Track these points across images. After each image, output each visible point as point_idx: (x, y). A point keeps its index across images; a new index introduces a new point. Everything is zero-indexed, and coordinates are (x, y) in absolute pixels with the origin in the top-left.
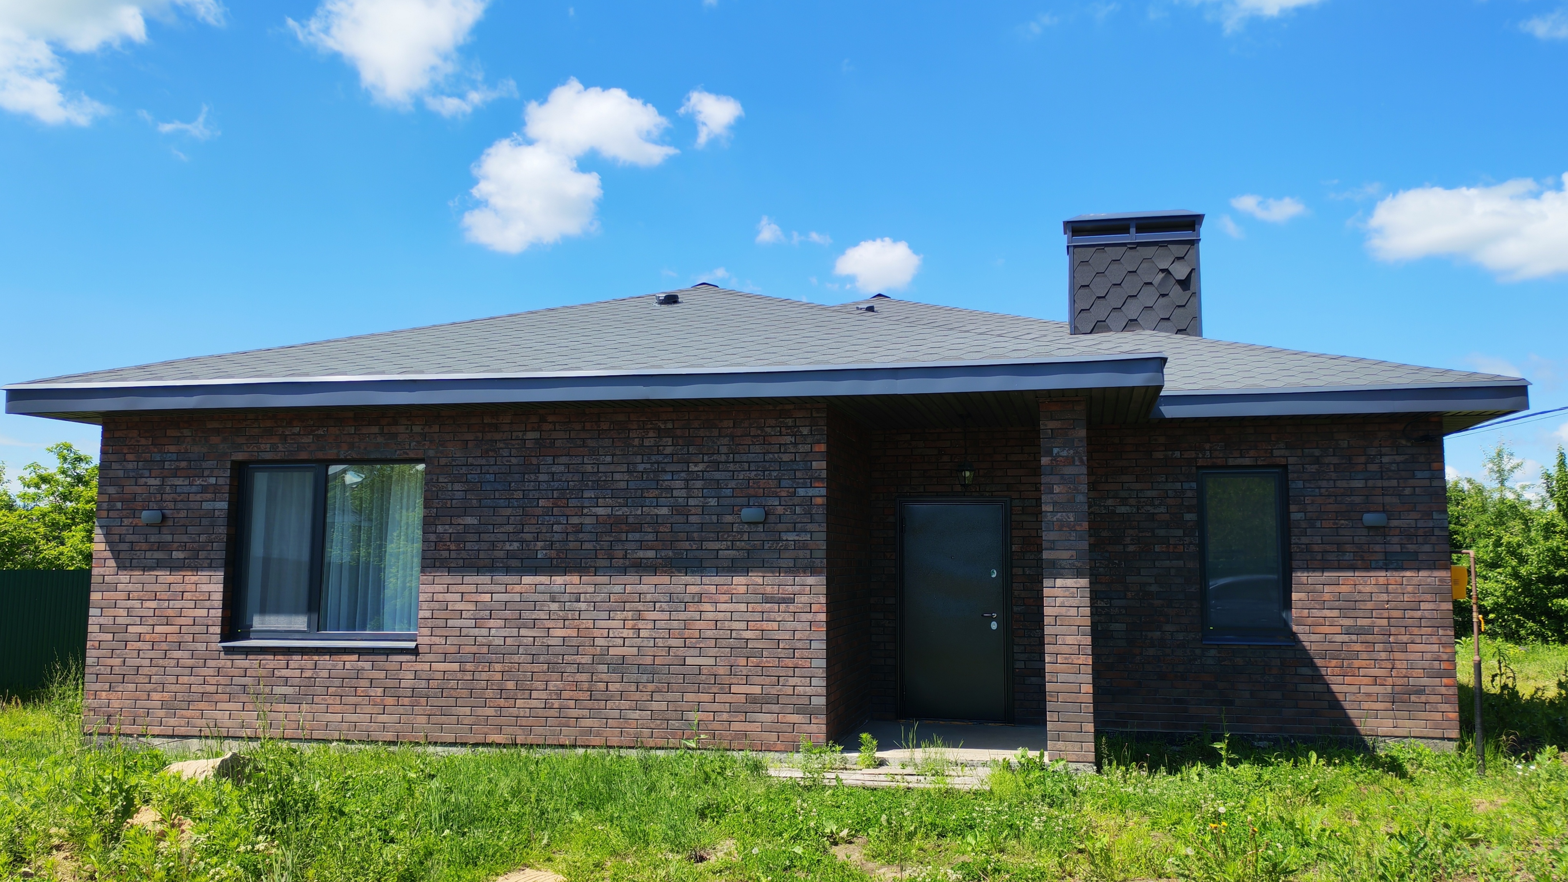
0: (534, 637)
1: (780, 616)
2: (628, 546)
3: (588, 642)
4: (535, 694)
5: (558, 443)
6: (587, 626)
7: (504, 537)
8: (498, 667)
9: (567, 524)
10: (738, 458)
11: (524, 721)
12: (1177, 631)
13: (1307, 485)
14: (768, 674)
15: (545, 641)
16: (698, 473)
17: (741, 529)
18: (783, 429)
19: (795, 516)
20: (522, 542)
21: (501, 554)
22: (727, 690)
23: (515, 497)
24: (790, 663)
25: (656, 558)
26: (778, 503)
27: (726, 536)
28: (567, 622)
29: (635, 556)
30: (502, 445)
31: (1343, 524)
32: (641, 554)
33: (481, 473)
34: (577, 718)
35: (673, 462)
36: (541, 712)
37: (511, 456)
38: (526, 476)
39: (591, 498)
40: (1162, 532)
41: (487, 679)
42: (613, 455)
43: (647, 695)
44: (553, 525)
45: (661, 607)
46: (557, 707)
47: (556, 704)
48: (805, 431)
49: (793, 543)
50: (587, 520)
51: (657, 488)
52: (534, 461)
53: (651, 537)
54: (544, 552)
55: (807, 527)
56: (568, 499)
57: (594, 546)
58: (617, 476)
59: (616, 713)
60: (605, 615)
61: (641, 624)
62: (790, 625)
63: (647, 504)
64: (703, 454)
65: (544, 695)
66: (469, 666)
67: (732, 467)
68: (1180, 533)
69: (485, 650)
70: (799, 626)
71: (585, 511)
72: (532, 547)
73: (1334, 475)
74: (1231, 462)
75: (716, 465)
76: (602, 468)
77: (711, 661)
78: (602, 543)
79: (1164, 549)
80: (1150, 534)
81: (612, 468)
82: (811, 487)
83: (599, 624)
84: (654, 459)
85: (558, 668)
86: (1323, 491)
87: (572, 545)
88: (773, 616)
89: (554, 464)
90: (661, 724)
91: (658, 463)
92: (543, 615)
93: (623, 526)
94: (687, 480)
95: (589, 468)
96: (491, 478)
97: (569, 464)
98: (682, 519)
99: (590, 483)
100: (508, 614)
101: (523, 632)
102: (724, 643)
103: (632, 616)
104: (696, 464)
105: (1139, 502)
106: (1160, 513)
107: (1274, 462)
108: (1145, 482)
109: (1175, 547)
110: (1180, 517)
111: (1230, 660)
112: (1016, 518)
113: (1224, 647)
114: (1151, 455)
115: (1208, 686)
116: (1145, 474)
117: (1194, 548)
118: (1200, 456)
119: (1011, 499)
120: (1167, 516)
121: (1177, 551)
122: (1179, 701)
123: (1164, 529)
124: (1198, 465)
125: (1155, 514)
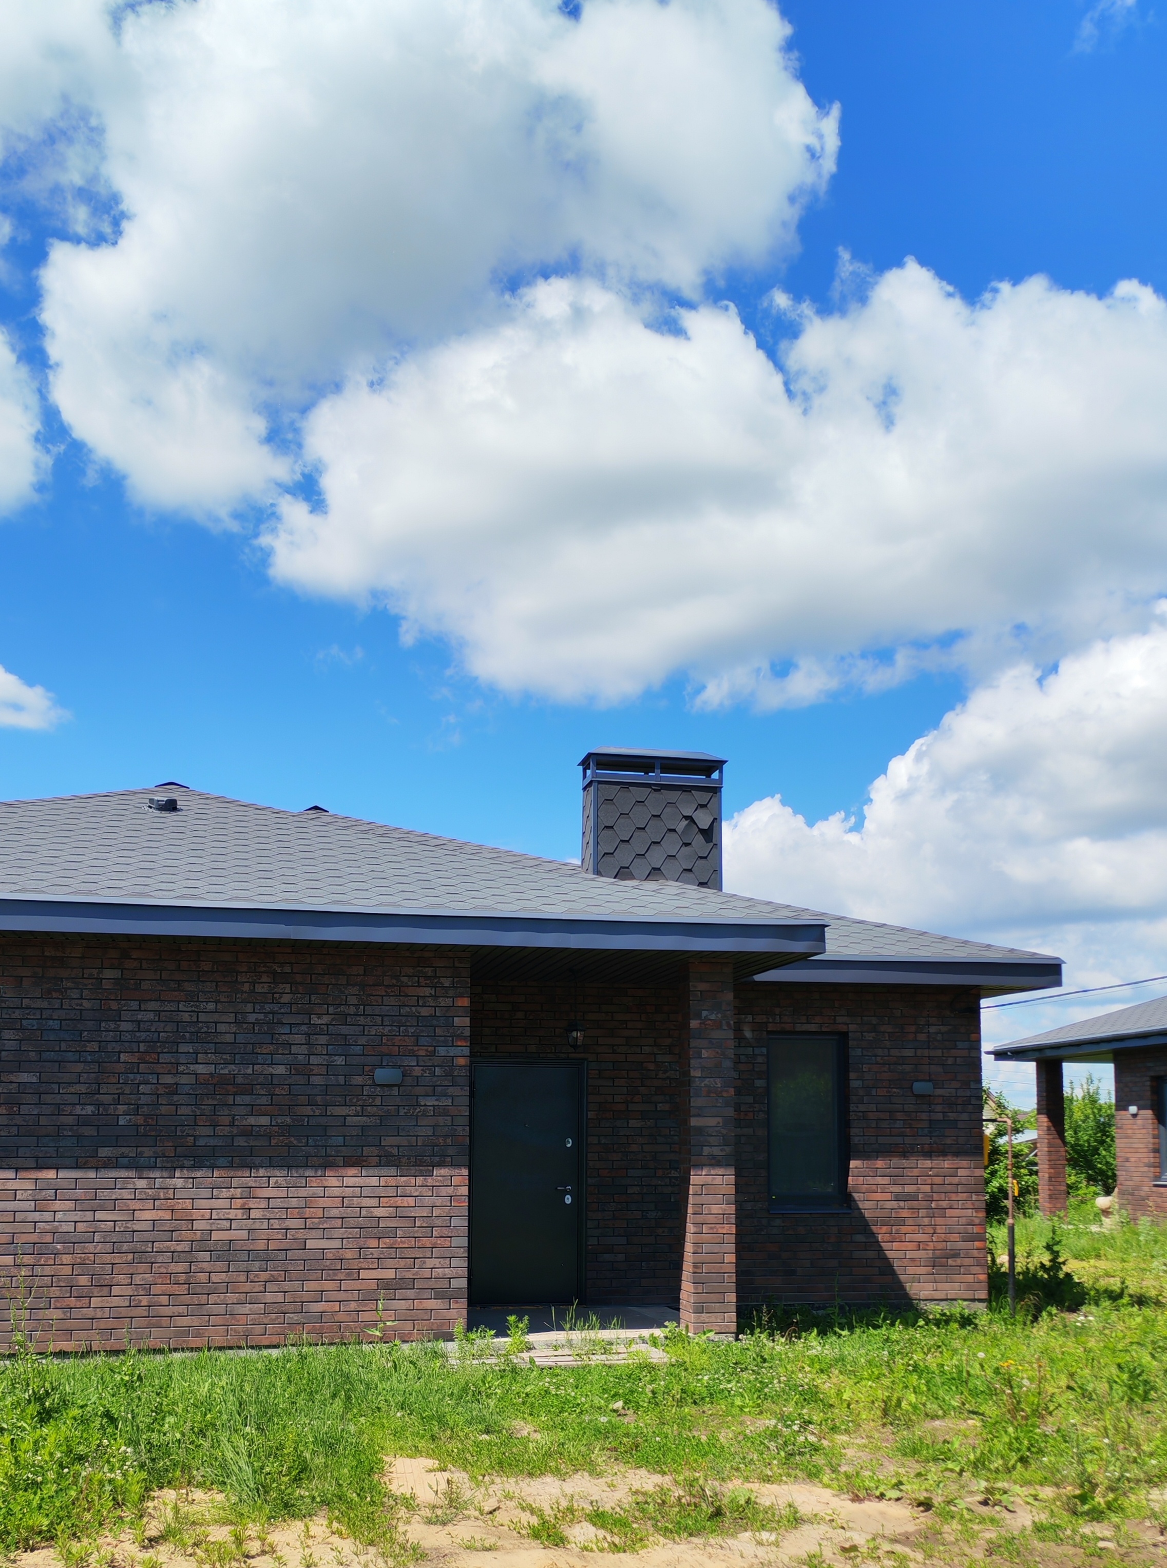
0: (115, 1221)
1: (416, 1190)
2: (236, 1110)
3: (184, 1225)
4: (115, 1290)
5: (145, 985)
6: (184, 1206)
7: (74, 1099)
8: (67, 1259)
9: (158, 1083)
10: (369, 1010)
11: (102, 1324)
12: (746, 1201)
13: (865, 1053)
14: (403, 1255)
15: (129, 1225)
16: (322, 1027)
17: (373, 1092)
18: (421, 980)
19: (435, 1079)
20: (98, 1105)
21: (70, 1120)
22: (355, 1275)
23: (88, 1049)
24: (427, 1242)
25: (271, 1125)
26: (415, 1064)
27: (355, 1100)
28: (157, 1202)
29: (245, 1123)
30: (69, 985)
31: (895, 1092)
32: (252, 1120)
33: (41, 1019)
34: (171, 1317)
35: (291, 1013)
36: (124, 1312)
37: (82, 998)
38: (103, 1024)
39: (189, 1053)
41: (53, 1273)
42: (217, 1002)
43: (260, 1285)
44: (139, 1084)
45: (276, 1182)
46: (146, 1304)
47: (145, 1301)
48: (447, 982)
49: (432, 1108)
50: (184, 1080)
51: (272, 1043)
52: (114, 1006)
53: (264, 1100)
54: (128, 1117)
55: (448, 1091)
56: (159, 1053)
57: (193, 1111)
58: (222, 1028)
59: (221, 1309)
60: (206, 1193)
61: (252, 1203)
62: (427, 1201)
63: (259, 1061)
64: (328, 1005)
65: (129, 1291)
66: (27, 1259)
67: (362, 1020)
68: (750, 1099)
69: (48, 1238)
70: (439, 1201)
71: (181, 1068)
72: (111, 1111)
73: (888, 1044)
74: (799, 1028)
75: (343, 1018)
76: (202, 1017)
77: (337, 1244)
78: (203, 1107)
81: (216, 1017)
82: (453, 1046)
83: (199, 1203)
84: (268, 1008)
85: (146, 1258)
86: (879, 1059)
87: (164, 1110)
88: (408, 1190)
89: (140, 1010)
90: (277, 1318)
91: (273, 1013)
92: (126, 1194)
93: (230, 1087)
94: (308, 1035)
95: (186, 1017)
96: (55, 1025)
97: (160, 1011)
98: (301, 1080)
99: (187, 1035)
100: (79, 1193)
101: (99, 1215)
102: (352, 1222)
103: (241, 1194)
104: (320, 1015)
107: (837, 1029)
109: (746, 1115)
110: (751, 1084)
111: (794, 1229)
112: (593, 1083)
113: (788, 1215)
115: (773, 1257)
117: (763, 1116)
118: (771, 1020)
119: (588, 1061)
120: (739, 1081)
121: (747, 1118)
122: (746, 1273)
124: (769, 1030)
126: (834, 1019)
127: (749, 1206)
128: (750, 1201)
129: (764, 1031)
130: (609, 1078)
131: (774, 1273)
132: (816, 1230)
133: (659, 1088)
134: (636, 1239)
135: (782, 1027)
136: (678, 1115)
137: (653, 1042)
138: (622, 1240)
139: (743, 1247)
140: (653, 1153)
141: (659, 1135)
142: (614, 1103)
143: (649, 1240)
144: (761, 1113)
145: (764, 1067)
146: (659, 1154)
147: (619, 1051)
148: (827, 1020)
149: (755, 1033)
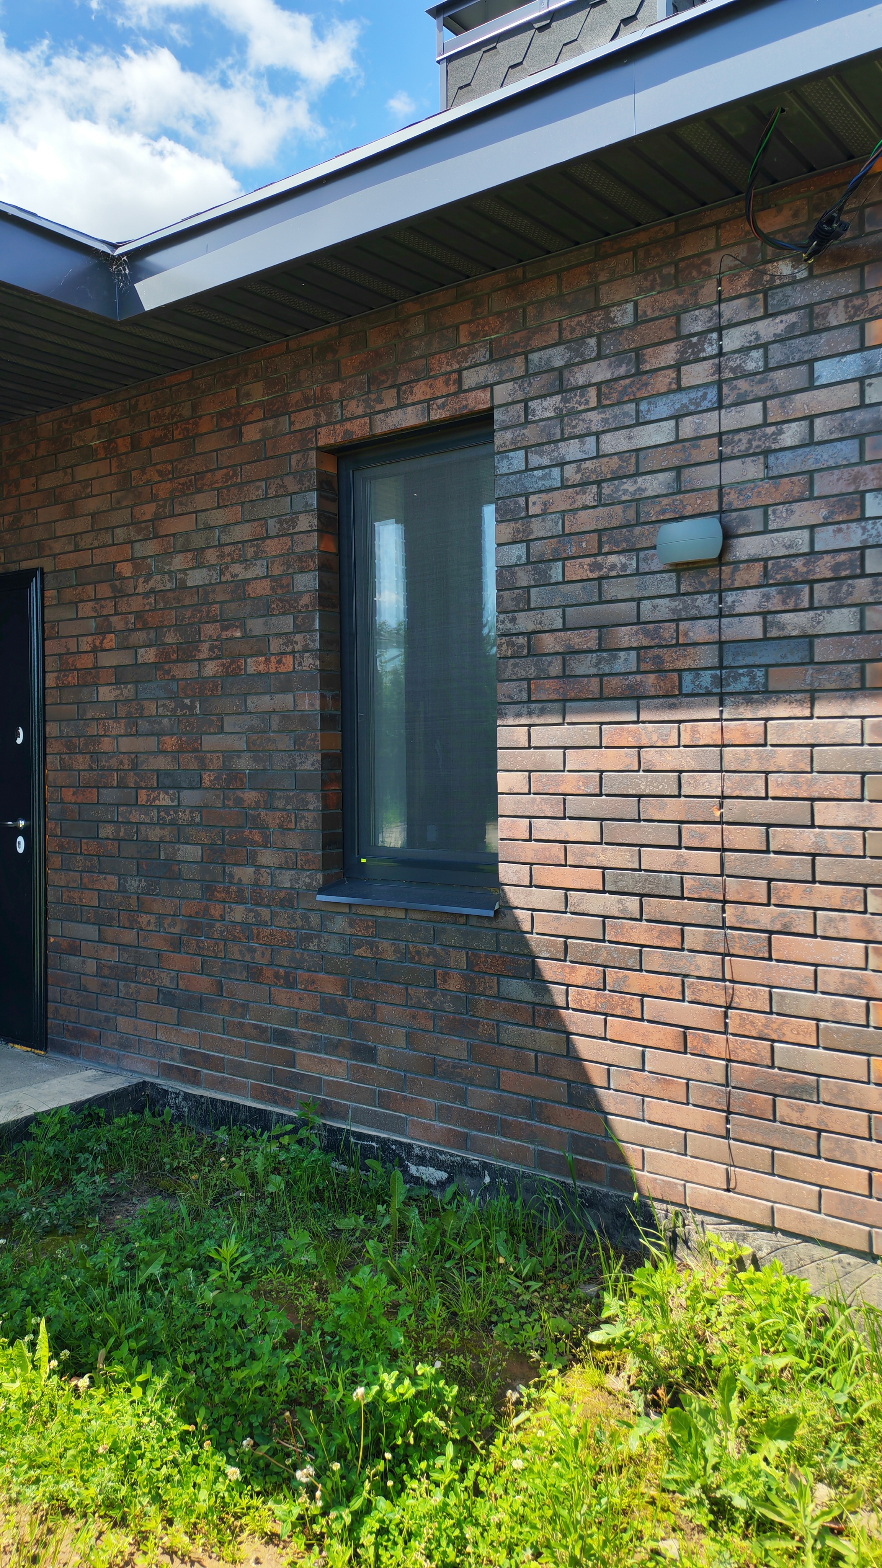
12: (281, 868)
13: (535, 460)
31: (613, 567)
40: (256, 626)
68: (287, 623)
73: (595, 419)
74: (382, 425)
79: (261, 668)
80: (236, 633)
86: (570, 470)
105: (221, 556)
106: (254, 579)
107: (465, 407)
108: (232, 505)
109: (279, 662)
110: (288, 585)
111: (372, 945)
112: (49, 615)
113: (360, 911)
114: (241, 434)
115: (331, 1007)
116: (232, 486)
117: (312, 661)
118: (323, 419)
119: (43, 573)
120: (266, 583)
121: (282, 669)
122: (282, 1037)
123: (261, 616)
124: (320, 444)
125: (247, 581)
126: (459, 381)
127: (285, 879)
128: (289, 869)
129: (312, 449)
130: (71, 602)
131: (333, 1047)
132: (418, 953)
133: (139, 615)
134: (110, 933)
135: (347, 432)
136: (169, 672)
137: (129, 516)
138: (92, 932)
139: (277, 976)
140: (133, 756)
141: (141, 717)
142: (78, 652)
143: (129, 937)
144: (306, 655)
145: (312, 542)
146: (142, 757)
147: (82, 545)
148: (441, 388)
149: (294, 458)
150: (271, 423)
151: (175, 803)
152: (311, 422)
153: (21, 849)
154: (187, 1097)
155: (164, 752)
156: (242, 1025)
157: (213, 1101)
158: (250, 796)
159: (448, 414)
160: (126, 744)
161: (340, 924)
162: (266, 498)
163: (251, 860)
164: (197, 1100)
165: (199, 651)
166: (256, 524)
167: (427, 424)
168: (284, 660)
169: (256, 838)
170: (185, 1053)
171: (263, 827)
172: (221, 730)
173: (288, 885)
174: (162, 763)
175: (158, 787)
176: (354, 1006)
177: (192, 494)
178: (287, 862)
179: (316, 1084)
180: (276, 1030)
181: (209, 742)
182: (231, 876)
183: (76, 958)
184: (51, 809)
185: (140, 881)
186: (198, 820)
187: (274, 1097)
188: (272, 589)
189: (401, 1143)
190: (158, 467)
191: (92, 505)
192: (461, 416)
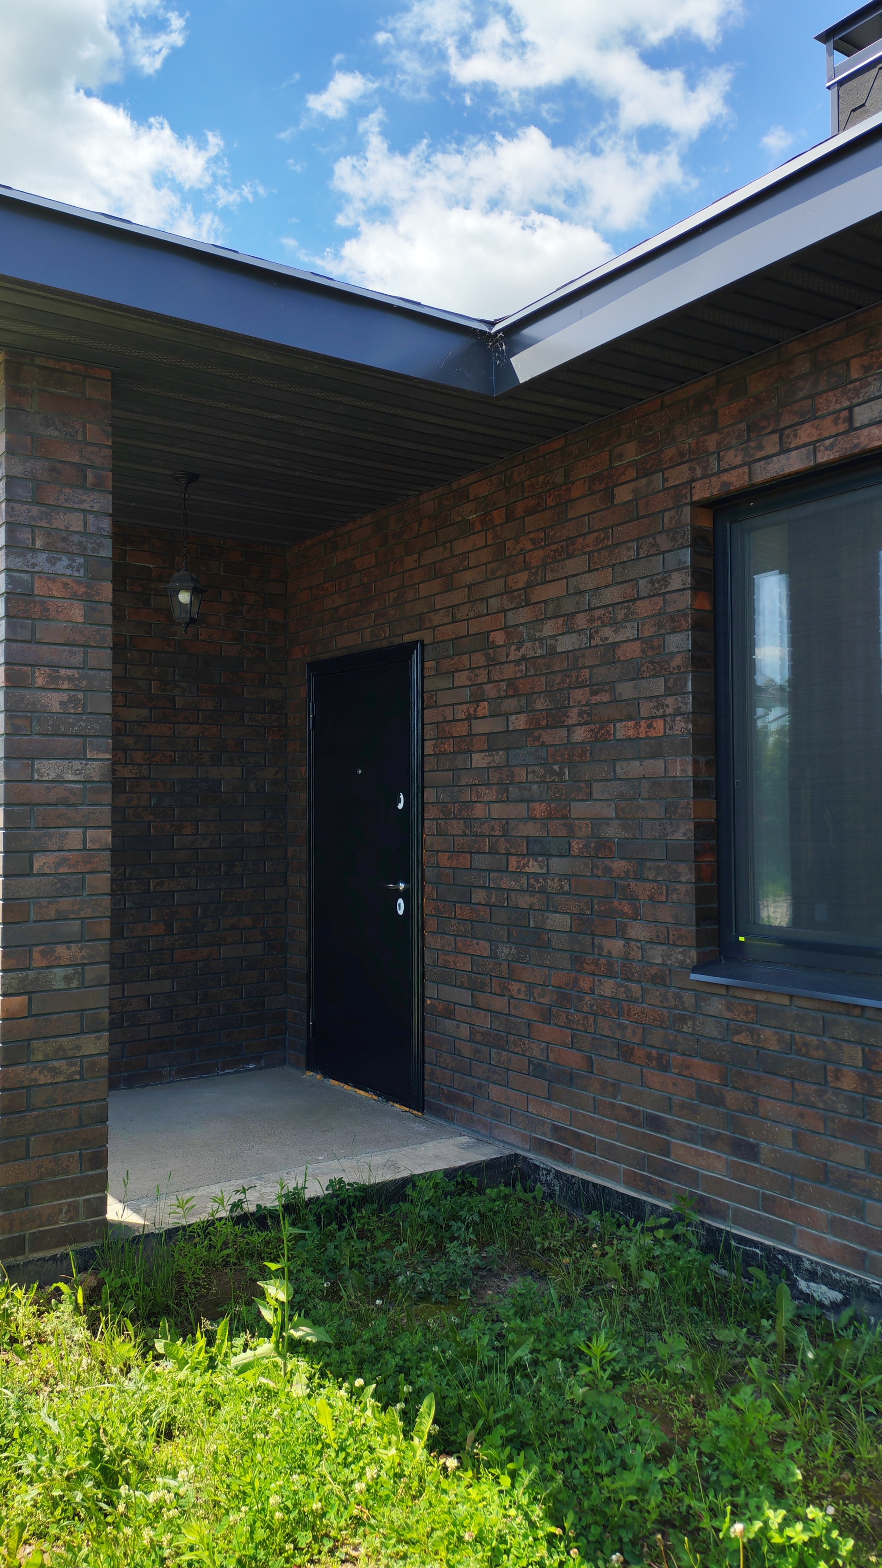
12: (652, 942)
40: (626, 690)
68: (658, 686)
74: (763, 473)
79: (631, 733)
80: (605, 697)
105: (591, 620)
106: (625, 642)
107: (857, 445)
108: (603, 568)
109: (650, 726)
110: (659, 646)
111: (752, 1032)
112: (429, 685)
113: (737, 993)
114: (613, 496)
115: (707, 1095)
116: (602, 549)
117: (684, 725)
118: (699, 473)
119: (423, 645)
120: (637, 646)
121: (653, 733)
122: (655, 1123)
123: (632, 680)
124: (695, 498)
125: (616, 644)
126: (850, 419)
127: (657, 955)
128: (660, 943)
129: (686, 504)
130: (448, 672)
131: (711, 1140)
132: (806, 1045)
133: (511, 682)
134: (483, 999)
135: (724, 484)
136: (538, 738)
137: (503, 586)
138: (465, 996)
139: (649, 1056)
140: (504, 822)
141: (511, 783)
142: (454, 720)
143: (500, 1004)
144: (678, 718)
145: (686, 599)
146: (512, 824)
147: (459, 616)
148: (829, 427)
149: (667, 515)
150: (643, 481)
151: (544, 871)
152: (686, 477)
153: (401, 912)
154: (558, 1175)
155: (534, 818)
156: (613, 1106)
157: (585, 1183)
158: (619, 866)
159: (837, 455)
160: (497, 810)
161: (716, 1006)
162: (638, 559)
163: (621, 932)
164: (568, 1180)
165: (568, 717)
166: (626, 585)
167: (812, 468)
168: (654, 724)
169: (626, 909)
170: (556, 1129)
171: (633, 899)
172: (590, 797)
173: (659, 961)
174: (531, 829)
175: (528, 854)
176: (732, 1097)
177: (563, 560)
178: (658, 936)
179: (693, 1178)
180: (649, 1116)
181: (578, 809)
182: (601, 948)
183: (451, 1022)
184: (428, 873)
185: (511, 948)
186: (566, 888)
187: (648, 1186)
188: (643, 651)
189: (788, 1253)
190: (531, 536)
191: (468, 577)
192: (852, 456)
